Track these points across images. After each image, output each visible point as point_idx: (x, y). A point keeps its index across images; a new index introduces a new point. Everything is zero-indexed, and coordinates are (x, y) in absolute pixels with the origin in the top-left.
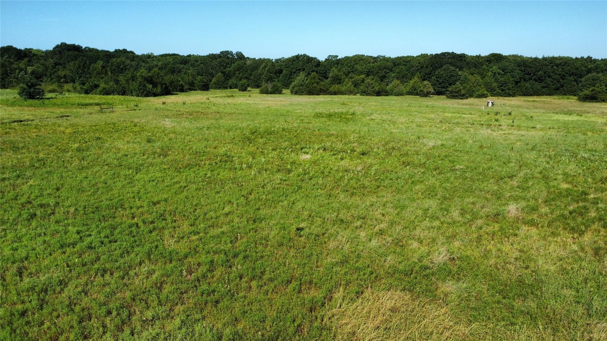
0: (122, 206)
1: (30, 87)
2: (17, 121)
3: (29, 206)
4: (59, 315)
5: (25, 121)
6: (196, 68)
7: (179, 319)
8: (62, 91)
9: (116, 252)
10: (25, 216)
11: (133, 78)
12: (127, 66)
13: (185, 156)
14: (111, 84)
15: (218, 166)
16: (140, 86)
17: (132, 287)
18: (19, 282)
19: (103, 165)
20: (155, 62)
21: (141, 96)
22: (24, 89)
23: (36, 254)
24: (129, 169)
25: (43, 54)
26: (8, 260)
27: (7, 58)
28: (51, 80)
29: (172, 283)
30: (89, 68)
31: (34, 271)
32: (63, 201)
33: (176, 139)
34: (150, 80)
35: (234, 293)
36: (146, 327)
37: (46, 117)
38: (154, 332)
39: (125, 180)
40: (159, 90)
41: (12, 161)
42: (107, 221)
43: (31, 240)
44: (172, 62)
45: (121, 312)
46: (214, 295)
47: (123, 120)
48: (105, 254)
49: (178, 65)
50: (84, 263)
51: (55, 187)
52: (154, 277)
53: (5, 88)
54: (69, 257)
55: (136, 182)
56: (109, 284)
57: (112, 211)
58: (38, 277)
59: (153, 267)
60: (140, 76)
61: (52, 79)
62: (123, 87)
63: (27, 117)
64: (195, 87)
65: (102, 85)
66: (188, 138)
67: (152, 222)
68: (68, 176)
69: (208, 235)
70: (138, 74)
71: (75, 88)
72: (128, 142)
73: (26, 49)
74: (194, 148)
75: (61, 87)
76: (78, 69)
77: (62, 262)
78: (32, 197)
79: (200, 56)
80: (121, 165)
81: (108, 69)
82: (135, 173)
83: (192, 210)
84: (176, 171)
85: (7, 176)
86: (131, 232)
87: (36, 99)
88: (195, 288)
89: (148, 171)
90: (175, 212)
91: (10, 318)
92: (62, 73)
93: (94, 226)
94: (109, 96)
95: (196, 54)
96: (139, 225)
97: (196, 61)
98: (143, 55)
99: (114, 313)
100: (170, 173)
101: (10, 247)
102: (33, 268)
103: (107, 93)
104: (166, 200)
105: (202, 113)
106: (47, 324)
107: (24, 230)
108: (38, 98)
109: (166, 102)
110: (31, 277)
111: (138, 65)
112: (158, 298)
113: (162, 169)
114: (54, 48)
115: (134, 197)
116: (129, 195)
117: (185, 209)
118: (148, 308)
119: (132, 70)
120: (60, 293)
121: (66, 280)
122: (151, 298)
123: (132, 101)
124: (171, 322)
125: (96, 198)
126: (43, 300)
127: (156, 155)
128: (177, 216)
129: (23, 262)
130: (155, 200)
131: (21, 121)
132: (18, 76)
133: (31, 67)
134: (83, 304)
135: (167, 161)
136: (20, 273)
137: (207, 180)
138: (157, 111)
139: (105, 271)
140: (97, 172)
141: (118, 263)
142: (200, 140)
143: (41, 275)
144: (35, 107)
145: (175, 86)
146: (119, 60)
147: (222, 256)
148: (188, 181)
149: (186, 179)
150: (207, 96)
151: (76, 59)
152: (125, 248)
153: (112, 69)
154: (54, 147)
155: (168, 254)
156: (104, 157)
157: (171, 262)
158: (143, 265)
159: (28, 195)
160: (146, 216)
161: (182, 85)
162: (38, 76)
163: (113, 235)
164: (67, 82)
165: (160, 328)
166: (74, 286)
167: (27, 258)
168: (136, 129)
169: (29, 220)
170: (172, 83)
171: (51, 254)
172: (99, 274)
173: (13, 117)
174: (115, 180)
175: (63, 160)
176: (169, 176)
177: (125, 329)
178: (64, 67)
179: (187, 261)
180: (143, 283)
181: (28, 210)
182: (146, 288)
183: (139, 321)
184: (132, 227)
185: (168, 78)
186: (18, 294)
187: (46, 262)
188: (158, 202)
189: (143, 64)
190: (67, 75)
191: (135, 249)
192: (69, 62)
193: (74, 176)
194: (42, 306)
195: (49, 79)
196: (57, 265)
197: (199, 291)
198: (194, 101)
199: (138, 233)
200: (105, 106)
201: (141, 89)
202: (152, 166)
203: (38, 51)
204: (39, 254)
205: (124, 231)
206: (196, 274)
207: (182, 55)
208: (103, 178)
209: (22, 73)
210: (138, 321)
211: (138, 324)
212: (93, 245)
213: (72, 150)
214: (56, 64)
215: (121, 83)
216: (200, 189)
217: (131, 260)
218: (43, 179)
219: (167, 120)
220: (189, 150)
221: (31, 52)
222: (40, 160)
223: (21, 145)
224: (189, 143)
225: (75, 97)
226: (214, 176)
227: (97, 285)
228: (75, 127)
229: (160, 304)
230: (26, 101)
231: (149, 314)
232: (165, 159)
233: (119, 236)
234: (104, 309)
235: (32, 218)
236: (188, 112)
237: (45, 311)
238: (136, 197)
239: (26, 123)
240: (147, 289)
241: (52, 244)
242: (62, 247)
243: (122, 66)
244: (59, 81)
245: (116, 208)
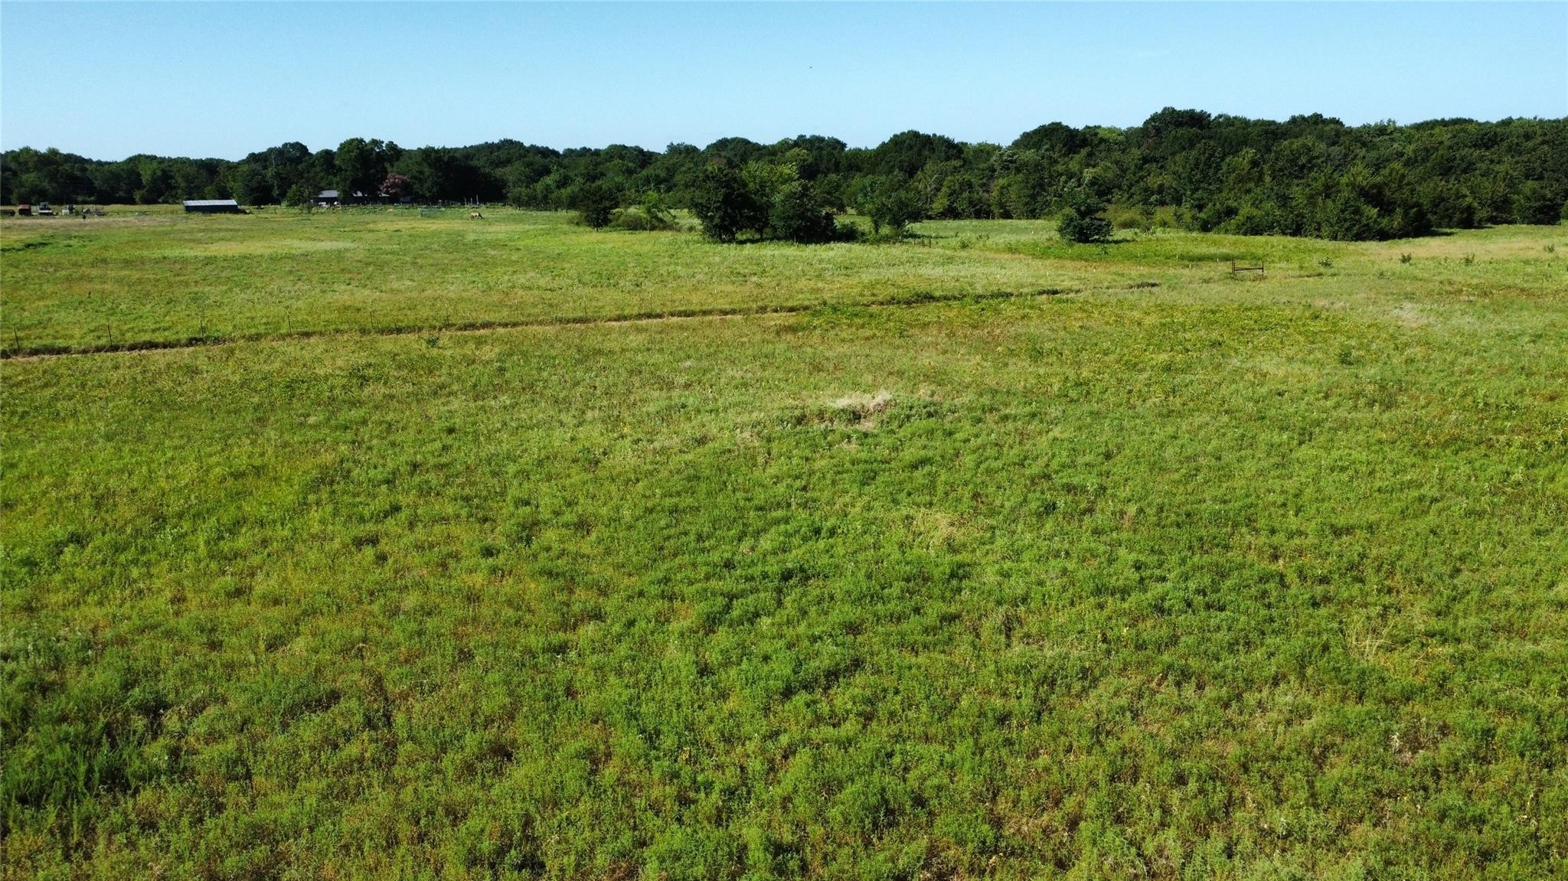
0: (1250, 521)
1: (1083, 215)
2: (1048, 292)
3: (1045, 485)
4: (1071, 746)
5: (1062, 292)
6: (1525, 158)
7: (1359, 861)
8: (1151, 224)
9: (1219, 636)
10: (1034, 505)
11: (1328, 191)
12: (1317, 158)
13: (1448, 412)
14: (1268, 205)
15: (1553, 453)
16: (1343, 211)
17: (1246, 735)
18: (1003, 647)
19: (1218, 412)
20: (1395, 145)
21: (1343, 239)
22: (1072, 220)
23: (1044, 596)
24: (1282, 429)
25: (1121, 138)
26: (990, 594)
27: (1047, 150)
28: (1129, 199)
29: (1355, 758)
30: (1218, 168)
31: (1034, 631)
32: (1116, 486)
33: (1428, 361)
34: (1375, 196)
35: (1549, 847)
36: (1267, 850)
37: (1106, 284)
38: (1286, 869)
39: (1268, 455)
40: (1397, 221)
41: (1026, 380)
42: (1207, 552)
43: (1038, 561)
44: (1447, 143)
45: (1209, 786)
46: (1480, 832)
47: (1285, 300)
48: (1191, 634)
49: (1465, 151)
50: (1141, 642)
51: (1103, 449)
52: (1308, 725)
53: (1034, 217)
54: (1110, 618)
55: (1297, 466)
56: (1189, 709)
57: (1224, 530)
58: (1041, 648)
59: (1308, 699)
60: (1347, 185)
61: (1131, 196)
62: (1297, 216)
63: (1067, 284)
64: (1510, 212)
65: (1246, 210)
66: (1467, 361)
67: (1324, 580)
68: (1134, 428)
69: (1488, 654)
70: (1344, 180)
71: (1179, 217)
72: (1290, 360)
73: (1087, 127)
74: (1481, 393)
75: (1149, 214)
76: (1192, 170)
77: (1093, 627)
78: (1054, 465)
79: (1541, 121)
80: (1263, 418)
81: (1266, 167)
82: (1295, 442)
83: (1447, 570)
84: (1415, 451)
85: (1013, 412)
86: (1265, 594)
87: (1092, 241)
88: (1421, 792)
89: (1332, 440)
90: (1393, 564)
91: (977, 720)
92: (1154, 181)
93: (1175, 558)
94: (1258, 238)
95: (1528, 115)
96: (1288, 580)
97: (1528, 137)
98: (1364, 127)
99: (1192, 786)
100: (1393, 455)
101: (997, 567)
102: (1033, 625)
103: (1256, 231)
104: (1371, 528)
105: (1523, 290)
106: (1043, 760)
107: (1028, 536)
108: (1097, 241)
109: (1413, 256)
110: (1028, 644)
111: (1346, 156)
112: (1311, 784)
113: (1373, 441)
114: (1146, 123)
115: (1284, 505)
116: (1271, 497)
117: (1427, 562)
118: (1279, 802)
119: (1329, 169)
120: (1078, 696)
121: (1097, 672)
122: (1289, 779)
123: (1317, 250)
124: (1337, 863)
125: (1190, 490)
126: (1044, 702)
127: (1362, 402)
128: (1398, 577)
129: (1018, 606)
130: (1341, 521)
131: (1055, 292)
132: (1062, 190)
133: (1091, 170)
134: (1125, 739)
135: (1390, 420)
136: (1008, 631)
137: (1509, 490)
138: (1382, 282)
139: (1185, 675)
140: (1200, 427)
141: (1221, 664)
142: (1502, 372)
143: (1047, 644)
144: (1086, 260)
145: (1447, 210)
146: (1297, 144)
147: (1527, 726)
148: (1449, 482)
149: (1442, 479)
150: (1547, 242)
151: (1192, 146)
152: (1242, 630)
153: (1277, 167)
154: (1112, 357)
155: (1354, 675)
156: (1224, 391)
157: (1360, 698)
158: (1283, 686)
159: (1046, 459)
160: (1306, 560)
161: (1469, 209)
162: (1103, 190)
163: (1219, 591)
164: (1163, 203)
165: (1302, 865)
166: (1112, 689)
167: (1024, 600)
168: (1315, 326)
169: (1039, 515)
170: (1438, 201)
171: (1072, 604)
172: (1170, 678)
173: (1041, 281)
174: (1243, 453)
175: (1128, 388)
176: (1391, 462)
177: (1214, 833)
178: (1162, 167)
179: (1409, 708)
180: (1275, 733)
181: (1043, 493)
182: (1281, 748)
183: (1251, 827)
184: (1268, 581)
185: (1427, 190)
186: (999, 674)
187: (1061, 619)
188: (1349, 530)
189: (1363, 152)
190: (1167, 185)
191: (1268, 641)
192: (1173, 154)
193: (1148, 430)
194: (1039, 714)
195: (1126, 196)
196: (1082, 631)
197: (1434, 805)
198: (1504, 255)
199: (1282, 599)
200: (1245, 264)
201: (1346, 220)
202: (1347, 430)
203: (1111, 130)
204: (1050, 597)
205: (1245, 587)
206: (1430, 754)
207: (1482, 120)
208: (1214, 443)
209: (1073, 182)
210: (1247, 827)
211: (1247, 833)
212: (1167, 605)
213: (1152, 368)
214: (1146, 160)
215: (1294, 203)
216: (1480, 515)
217: (1253, 664)
218: (1080, 428)
219: (1408, 305)
220: (1464, 396)
221: (1096, 134)
222: (1081, 384)
223: (1048, 346)
224: (1468, 377)
225: (1178, 240)
226: (1534, 481)
227: (1162, 704)
228: (1165, 313)
229: (1313, 800)
230: (1071, 246)
231: (1280, 819)
232: (1386, 416)
233: (1233, 596)
234: (1168, 768)
235: (1048, 514)
236: (1477, 287)
237: (1044, 727)
238: (1289, 504)
239: (1065, 297)
240: (1285, 752)
241: (1079, 581)
242: (1098, 591)
243: (1303, 160)
244: (1145, 202)
245: (1235, 525)
